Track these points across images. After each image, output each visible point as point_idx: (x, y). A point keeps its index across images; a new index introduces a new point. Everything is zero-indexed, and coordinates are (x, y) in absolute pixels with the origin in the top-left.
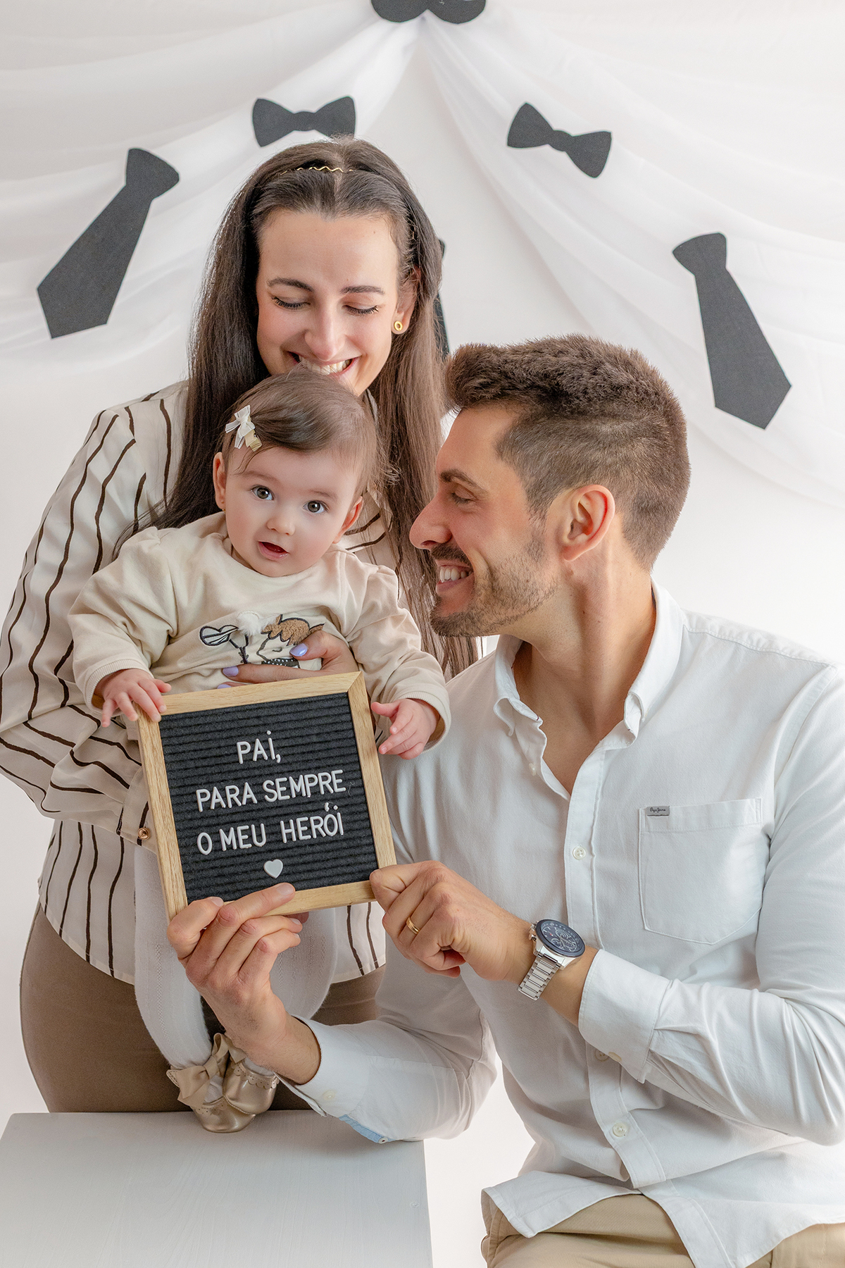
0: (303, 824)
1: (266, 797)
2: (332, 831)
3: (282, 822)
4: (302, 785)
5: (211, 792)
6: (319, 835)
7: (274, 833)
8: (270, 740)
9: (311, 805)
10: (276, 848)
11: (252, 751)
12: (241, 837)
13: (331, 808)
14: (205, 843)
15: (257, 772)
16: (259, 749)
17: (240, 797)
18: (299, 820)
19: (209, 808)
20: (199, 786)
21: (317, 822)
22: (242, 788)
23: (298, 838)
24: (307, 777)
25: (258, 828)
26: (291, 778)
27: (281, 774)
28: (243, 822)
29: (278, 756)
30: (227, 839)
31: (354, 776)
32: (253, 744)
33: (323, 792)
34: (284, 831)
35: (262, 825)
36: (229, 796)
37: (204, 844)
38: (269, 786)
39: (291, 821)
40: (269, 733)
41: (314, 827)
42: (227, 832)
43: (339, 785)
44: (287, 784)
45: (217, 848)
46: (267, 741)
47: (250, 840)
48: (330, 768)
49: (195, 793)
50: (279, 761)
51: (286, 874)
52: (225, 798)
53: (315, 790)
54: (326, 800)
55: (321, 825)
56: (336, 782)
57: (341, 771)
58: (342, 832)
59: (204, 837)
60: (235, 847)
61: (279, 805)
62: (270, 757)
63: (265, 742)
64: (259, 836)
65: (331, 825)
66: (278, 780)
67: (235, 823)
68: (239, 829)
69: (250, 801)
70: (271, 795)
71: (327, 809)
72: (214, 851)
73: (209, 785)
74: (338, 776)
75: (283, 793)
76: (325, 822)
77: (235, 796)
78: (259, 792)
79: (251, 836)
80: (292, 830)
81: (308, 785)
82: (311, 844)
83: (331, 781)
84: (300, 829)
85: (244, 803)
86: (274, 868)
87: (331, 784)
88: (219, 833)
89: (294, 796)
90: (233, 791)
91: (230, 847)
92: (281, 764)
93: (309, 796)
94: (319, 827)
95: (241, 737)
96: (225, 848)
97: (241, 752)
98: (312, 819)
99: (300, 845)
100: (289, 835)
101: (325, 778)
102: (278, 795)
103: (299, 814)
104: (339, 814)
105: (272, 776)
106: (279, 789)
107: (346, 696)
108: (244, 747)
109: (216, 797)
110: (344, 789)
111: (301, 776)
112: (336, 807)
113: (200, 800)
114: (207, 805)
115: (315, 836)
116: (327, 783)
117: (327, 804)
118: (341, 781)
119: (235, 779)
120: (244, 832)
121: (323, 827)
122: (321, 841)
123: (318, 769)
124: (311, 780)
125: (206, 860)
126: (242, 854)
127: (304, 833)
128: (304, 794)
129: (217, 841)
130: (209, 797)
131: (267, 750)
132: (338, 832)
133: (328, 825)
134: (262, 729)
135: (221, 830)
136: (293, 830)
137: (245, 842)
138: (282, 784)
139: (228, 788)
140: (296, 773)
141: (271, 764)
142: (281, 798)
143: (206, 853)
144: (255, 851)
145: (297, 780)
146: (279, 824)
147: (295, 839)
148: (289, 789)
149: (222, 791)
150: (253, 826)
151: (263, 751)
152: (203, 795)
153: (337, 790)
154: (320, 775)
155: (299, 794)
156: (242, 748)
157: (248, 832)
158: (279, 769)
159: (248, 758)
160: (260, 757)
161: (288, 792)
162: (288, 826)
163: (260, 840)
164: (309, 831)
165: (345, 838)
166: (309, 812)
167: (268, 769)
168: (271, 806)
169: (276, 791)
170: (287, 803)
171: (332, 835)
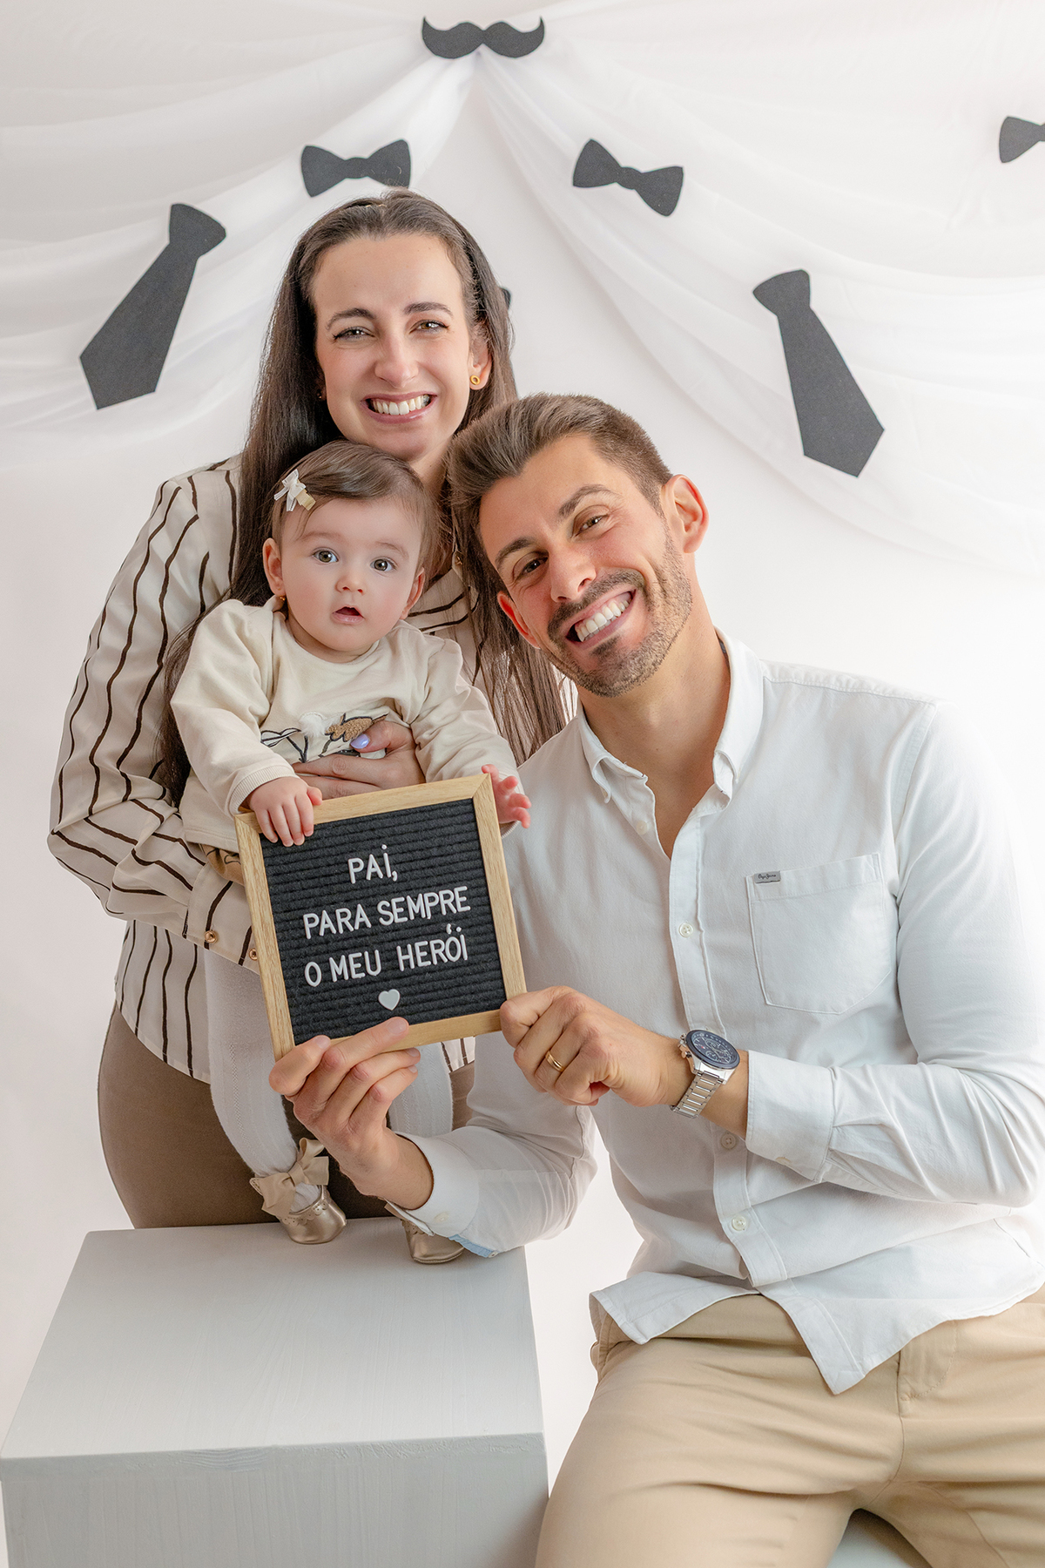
0: (422, 948)
1: (381, 920)
2: (454, 955)
3: (399, 948)
4: (421, 905)
5: (320, 916)
6: (440, 960)
7: (390, 959)
8: (386, 855)
9: (432, 927)
10: (392, 976)
11: (366, 868)
12: (353, 966)
13: (454, 929)
14: (313, 973)
15: (371, 892)
16: (373, 866)
17: (353, 920)
18: (417, 945)
19: (318, 935)
20: (306, 909)
21: (438, 946)
22: (354, 910)
23: (416, 965)
24: (427, 895)
25: (372, 955)
26: (408, 897)
27: (398, 893)
28: (355, 948)
29: (395, 873)
30: (337, 969)
31: (479, 892)
32: (366, 860)
33: (444, 913)
34: (401, 958)
35: (377, 952)
36: (340, 921)
37: (312, 975)
38: (384, 907)
39: (409, 946)
40: (384, 847)
41: (434, 952)
42: (338, 961)
43: (463, 904)
44: (404, 905)
45: (327, 979)
46: (382, 857)
47: (363, 969)
48: (451, 885)
49: (302, 918)
50: (395, 879)
51: (402, 1006)
52: (335, 922)
53: (436, 911)
54: (448, 921)
55: (442, 949)
56: (459, 899)
57: (465, 888)
58: (466, 957)
59: (312, 968)
60: (347, 977)
61: (395, 928)
62: (385, 875)
63: (379, 858)
64: (373, 963)
65: (453, 948)
66: (394, 901)
67: (346, 950)
68: (351, 957)
69: (363, 925)
70: (387, 918)
71: (449, 931)
72: (324, 981)
73: (318, 909)
74: (461, 894)
75: (400, 915)
76: (446, 946)
77: (346, 920)
78: (374, 915)
79: (364, 965)
80: (410, 956)
81: (429, 905)
82: (429, 970)
83: (454, 899)
84: (419, 955)
85: (357, 927)
86: (390, 999)
87: (454, 903)
88: (328, 961)
89: (412, 917)
90: (344, 915)
91: (341, 977)
92: (398, 881)
93: (429, 918)
94: (440, 952)
95: (353, 853)
96: (335, 979)
97: (353, 871)
98: (432, 943)
99: (419, 972)
100: (407, 963)
101: (447, 897)
102: (395, 917)
103: (418, 937)
104: (462, 937)
105: (388, 895)
106: (396, 910)
107: (470, 802)
108: (356, 865)
109: (326, 922)
110: (469, 908)
111: (421, 895)
112: (459, 929)
113: (308, 926)
114: (315, 931)
115: (435, 962)
116: (449, 902)
117: (449, 926)
118: (465, 899)
119: (347, 901)
120: (356, 960)
121: (444, 952)
122: (442, 966)
123: (440, 886)
124: (432, 899)
125: (314, 991)
126: (354, 983)
127: (424, 959)
128: (424, 916)
129: (327, 971)
130: (318, 922)
131: (382, 866)
132: (462, 956)
133: (451, 949)
134: (374, 843)
135: (331, 959)
136: (412, 956)
137: (358, 971)
138: (399, 905)
139: (338, 912)
140: (414, 892)
141: (388, 881)
142: (398, 920)
143: (315, 984)
144: (369, 980)
145: (415, 899)
146: (396, 950)
147: (413, 966)
148: (406, 909)
149: (332, 914)
150: (366, 953)
151: (377, 869)
152: (311, 920)
153: (461, 909)
154: (441, 893)
155: (418, 916)
156: (354, 865)
157: (361, 960)
158: (395, 888)
159: (361, 876)
160: (375, 875)
161: (406, 913)
162: (405, 952)
163: (374, 968)
164: (429, 957)
165: (469, 964)
166: (429, 936)
167: (383, 888)
168: (387, 930)
169: (392, 913)
170: (404, 926)
171: (454, 959)
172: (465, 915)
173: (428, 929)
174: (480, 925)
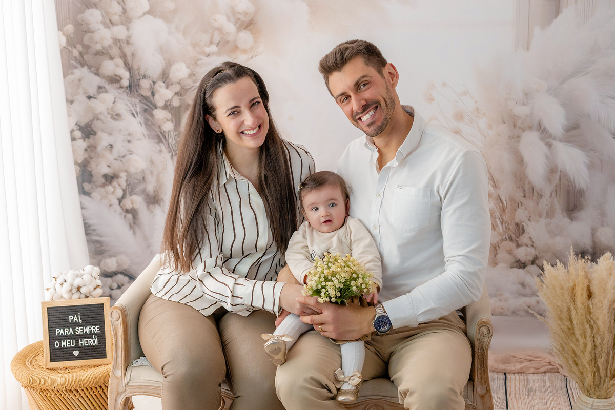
0: (86, 341)
1: (76, 333)
4: (87, 330)
7: (77, 343)
8: (79, 316)
9: (89, 336)
10: (77, 347)
11: (73, 319)
12: (68, 344)
15: (74, 325)
17: (69, 332)
18: (85, 340)
20: (56, 328)
21: (90, 341)
22: (69, 329)
23: (84, 345)
25: (73, 341)
26: (84, 327)
27: (81, 326)
28: (68, 339)
29: (81, 320)
30: (64, 344)
31: (102, 328)
32: (74, 317)
33: (93, 332)
34: (80, 343)
36: (65, 331)
37: (57, 345)
38: (77, 329)
39: (83, 340)
40: (79, 314)
41: (89, 342)
42: (64, 342)
43: (98, 330)
44: (83, 329)
45: (60, 346)
47: (70, 345)
48: (95, 325)
49: (55, 330)
51: (80, 355)
52: (64, 332)
53: (91, 331)
59: (57, 343)
61: (80, 335)
62: (78, 321)
63: (77, 316)
64: (73, 343)
67: (66, 339)
68: (67, 341)
69: (71, 333)
70: (78, 332)
73: (60, 328)
74: (98, 328)
76: (92, 341)
77: (67, 332)
78: (74, 331)
80: (83, 343)
81: (89, 330)
82: (88, 347)
83: (96, 329)
84: (85, 342)
86: (76, 353)
89: (84, 333)
90: (67, 330)
91: (64, 346)
92: (82, 323)
93: (89, 333)
94: (90, 342)
95: (70, 314)
96: (62, 347)
97: (70, 319)
98: (89, 340)
99: (85, 347)
100: (82, 344)
101: (94, 328)
102: (80, 332)
103: (85, 338)
104: (97, 339)
105: (79, 326)
107: (103, 304)
109: (62, 332)
110: (99, 332)
112: (96, 337)
113: (57, 332)
114: (59, 334)
115: (89, 345)
116: (94, 330)
117: (94, 336)
119: (68, 327)
120: (69, 342)
122: (91, 346)
123: (92, 325)
124: (90, 328)
125: (57, 349)
126: (67, 348)
129: (60, 344)
130: (59, 331)
131: (78, 319)
132: (96, 344)
133: (94, 342)
134: (76, 312)
135: (62, 341)
136: (83, 342)
137: (69, 345)
138: (81, 329)
139: (65, 329)
140: (86, 326)
141: (79, 323)
143: (57, 347)
144: (71, 347)
145: (86, 328)
146: (79, 341)
149: (64, 330)
151: (77, 319)
152: (58, 331)
153: (97, 332)
155: (86, 332)
156: (71, 318)
157: (70, 342)
158: (81, 324)
159: (72, 321)
160: (76, 321)
161: (83, 331)
162: (81, 341)
163: (73, 345)
164: (87, 343)
165: (97, 346)
166: (88, 338)
167: (77, 324)
168: (77, 335)
169: (79, 331)
170: (82, 335)
171: (94, 344)
172: (97, 334)
173: (87, 336)
174: (101, 337)
